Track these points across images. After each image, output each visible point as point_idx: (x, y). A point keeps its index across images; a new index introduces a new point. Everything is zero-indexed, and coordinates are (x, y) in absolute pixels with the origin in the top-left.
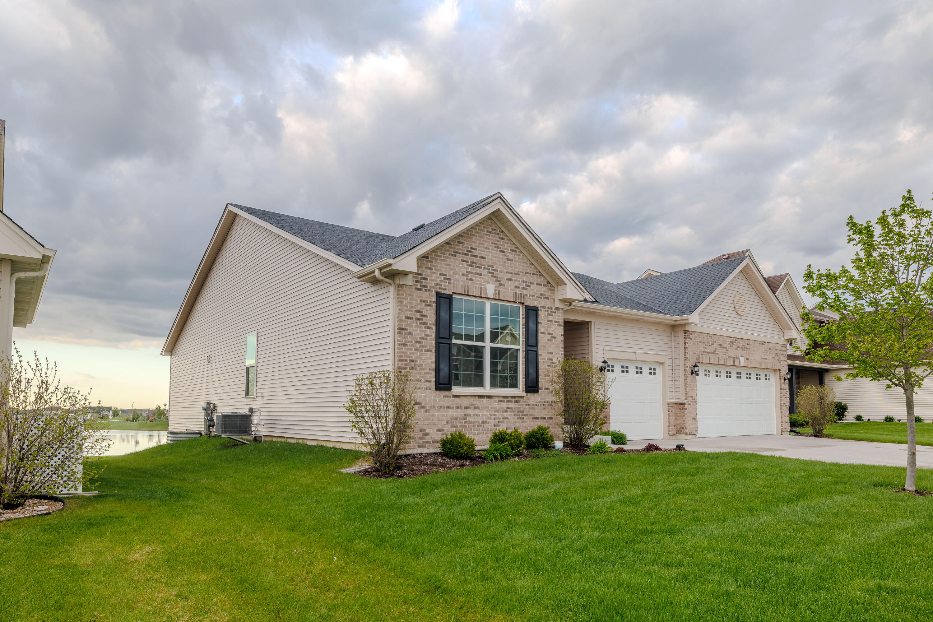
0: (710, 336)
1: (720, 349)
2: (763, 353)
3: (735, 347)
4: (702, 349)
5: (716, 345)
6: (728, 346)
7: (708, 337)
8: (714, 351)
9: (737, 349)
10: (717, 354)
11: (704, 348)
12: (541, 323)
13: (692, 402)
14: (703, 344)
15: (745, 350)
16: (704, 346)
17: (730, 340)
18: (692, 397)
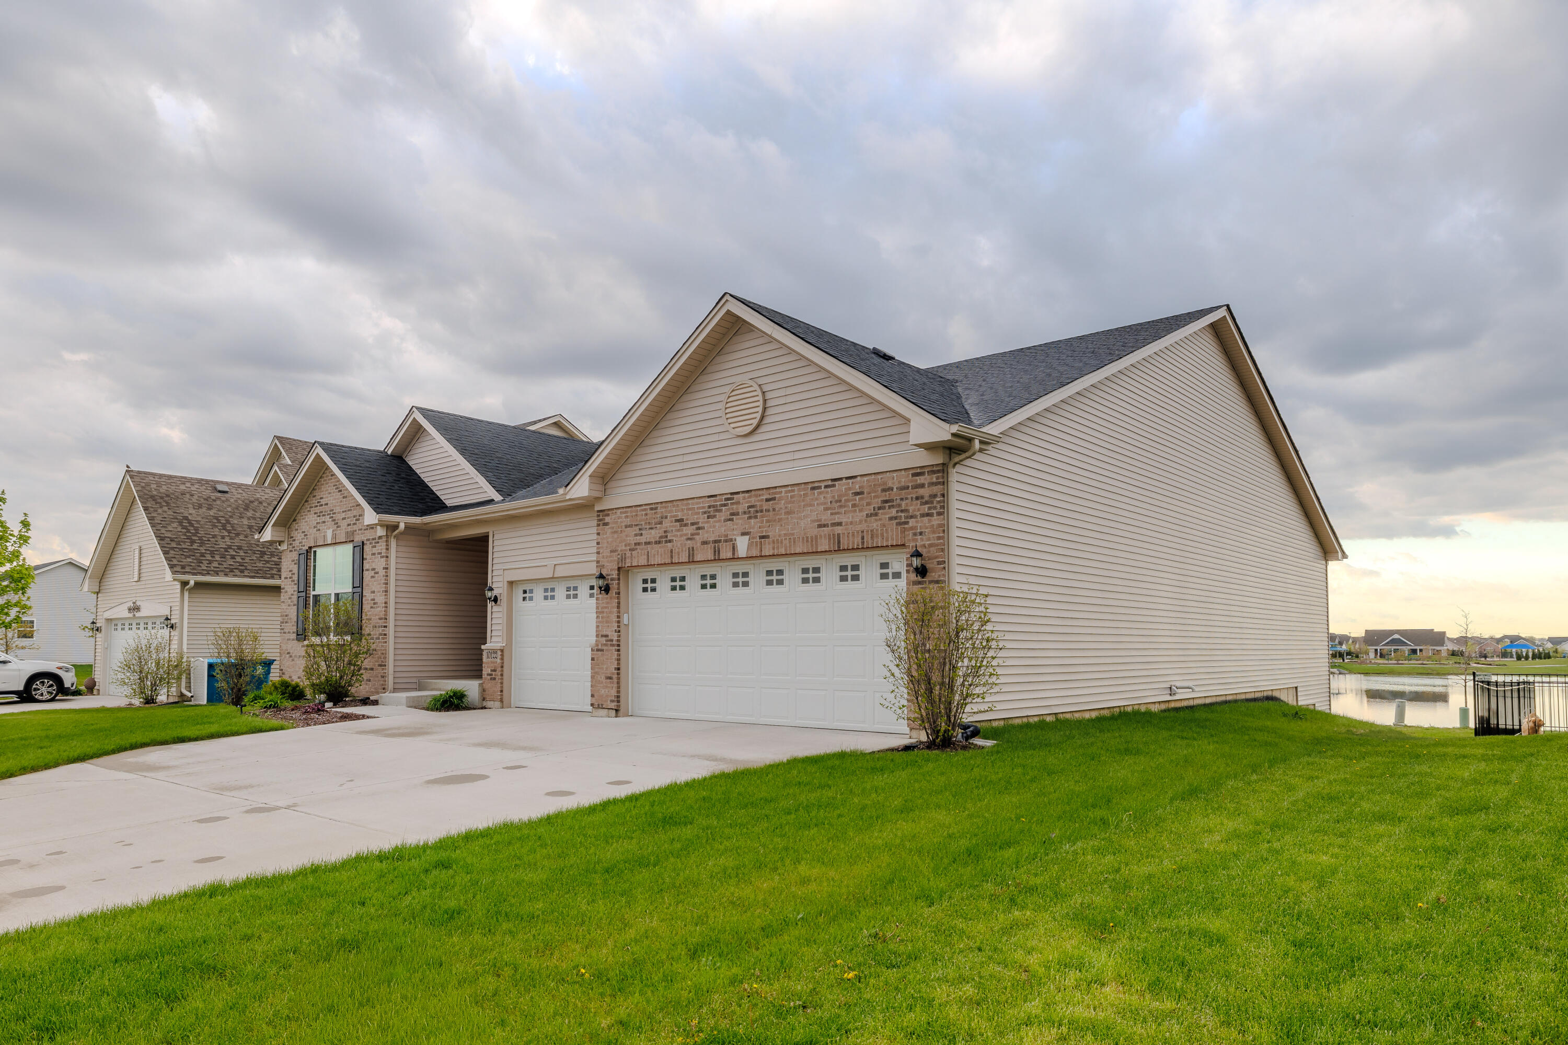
0: (651, 509)
1: (678, 530)
2: (826, 509)
3: (725, 513)
4: (632, 540)
5: (667, 524)
6: (702, 519)
7: (649, 512)
8: (661, 537)
9: (731, 520)
10: (670, 541)
11: (636, 535)
12: (366, 559)
13: (606, 645)
14: (634, 528)
15: (756, 517)
16: (638, 532)
17: (711, 501)
18: (606, 636)
